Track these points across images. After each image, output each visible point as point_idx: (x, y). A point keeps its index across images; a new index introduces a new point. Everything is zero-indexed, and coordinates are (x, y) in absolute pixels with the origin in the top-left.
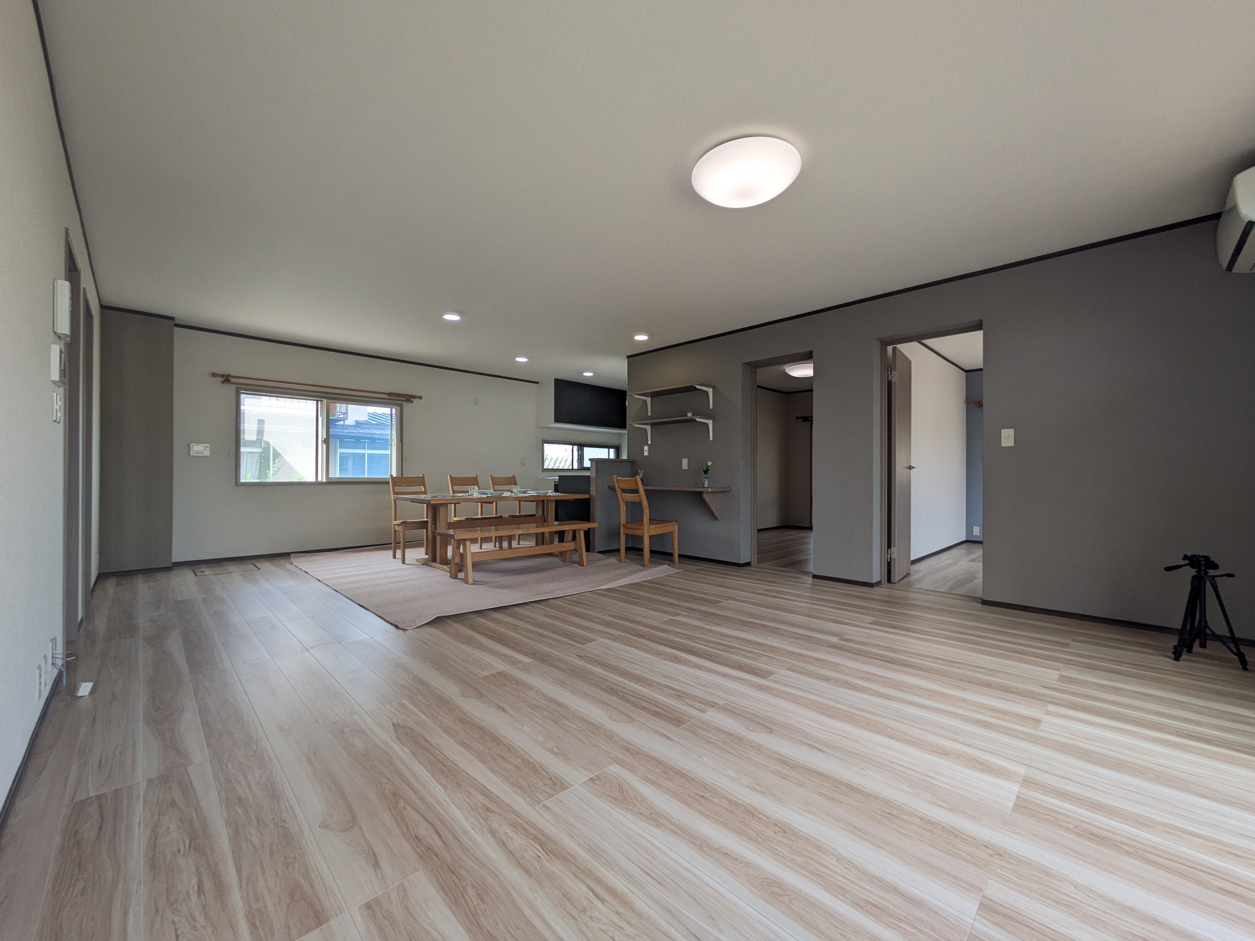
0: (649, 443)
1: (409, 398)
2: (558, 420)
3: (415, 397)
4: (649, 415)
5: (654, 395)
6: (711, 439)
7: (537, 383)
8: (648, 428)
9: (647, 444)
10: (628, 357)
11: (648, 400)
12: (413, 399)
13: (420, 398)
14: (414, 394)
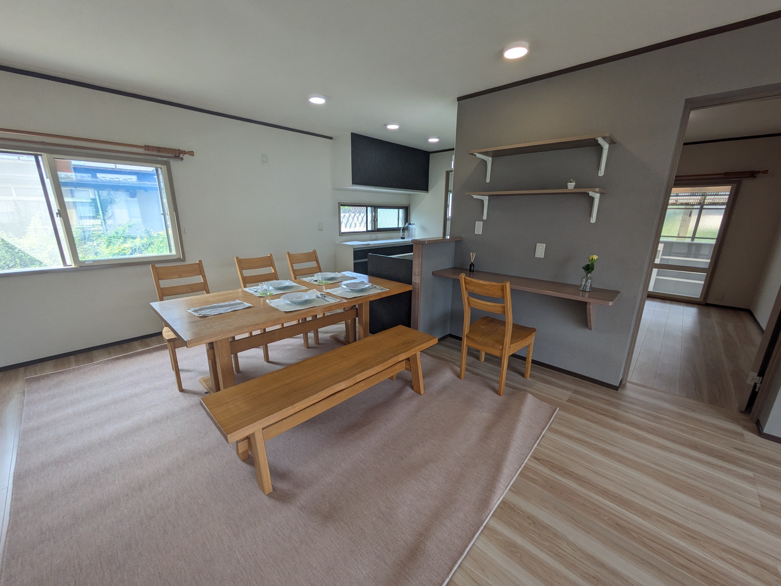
0: (485, 217)
1: (178, 154)
2: (355, 182)
3: (184, 153)
4: (488, 180)
5: (496, 155)
6: (593, 220)
7: (331, 138)
8: (486, 199)
9: (481, 220)
10: (460, 99)
11: (489, 160)
12: (181, 156)
13: (191, 153)
14: (182, 148)
